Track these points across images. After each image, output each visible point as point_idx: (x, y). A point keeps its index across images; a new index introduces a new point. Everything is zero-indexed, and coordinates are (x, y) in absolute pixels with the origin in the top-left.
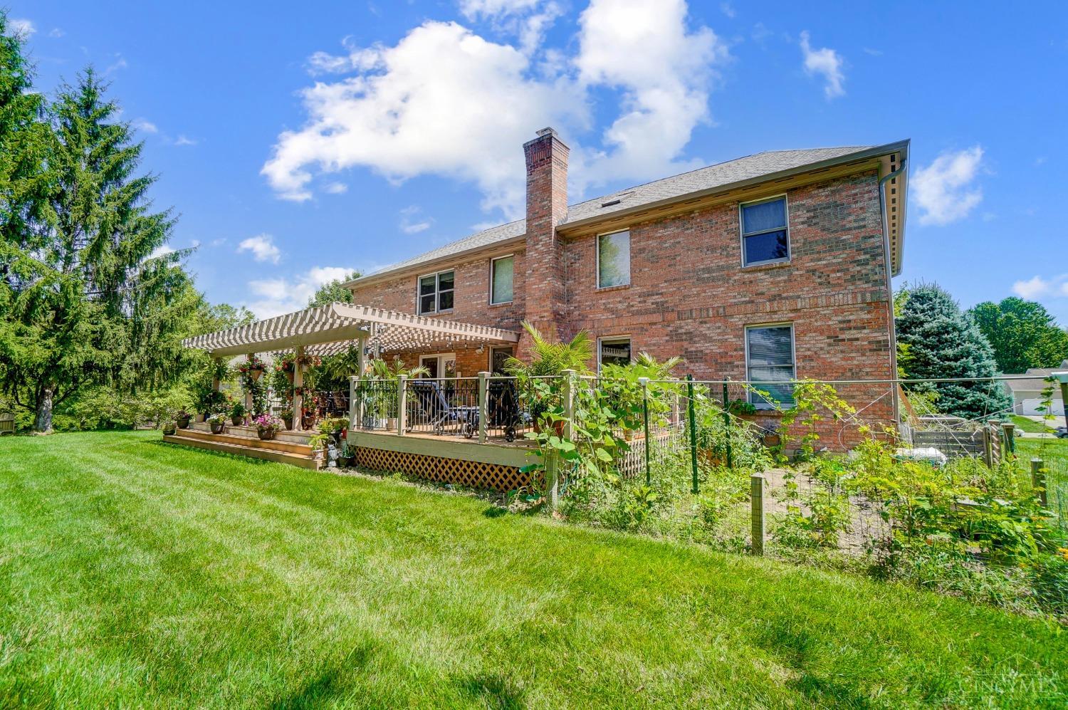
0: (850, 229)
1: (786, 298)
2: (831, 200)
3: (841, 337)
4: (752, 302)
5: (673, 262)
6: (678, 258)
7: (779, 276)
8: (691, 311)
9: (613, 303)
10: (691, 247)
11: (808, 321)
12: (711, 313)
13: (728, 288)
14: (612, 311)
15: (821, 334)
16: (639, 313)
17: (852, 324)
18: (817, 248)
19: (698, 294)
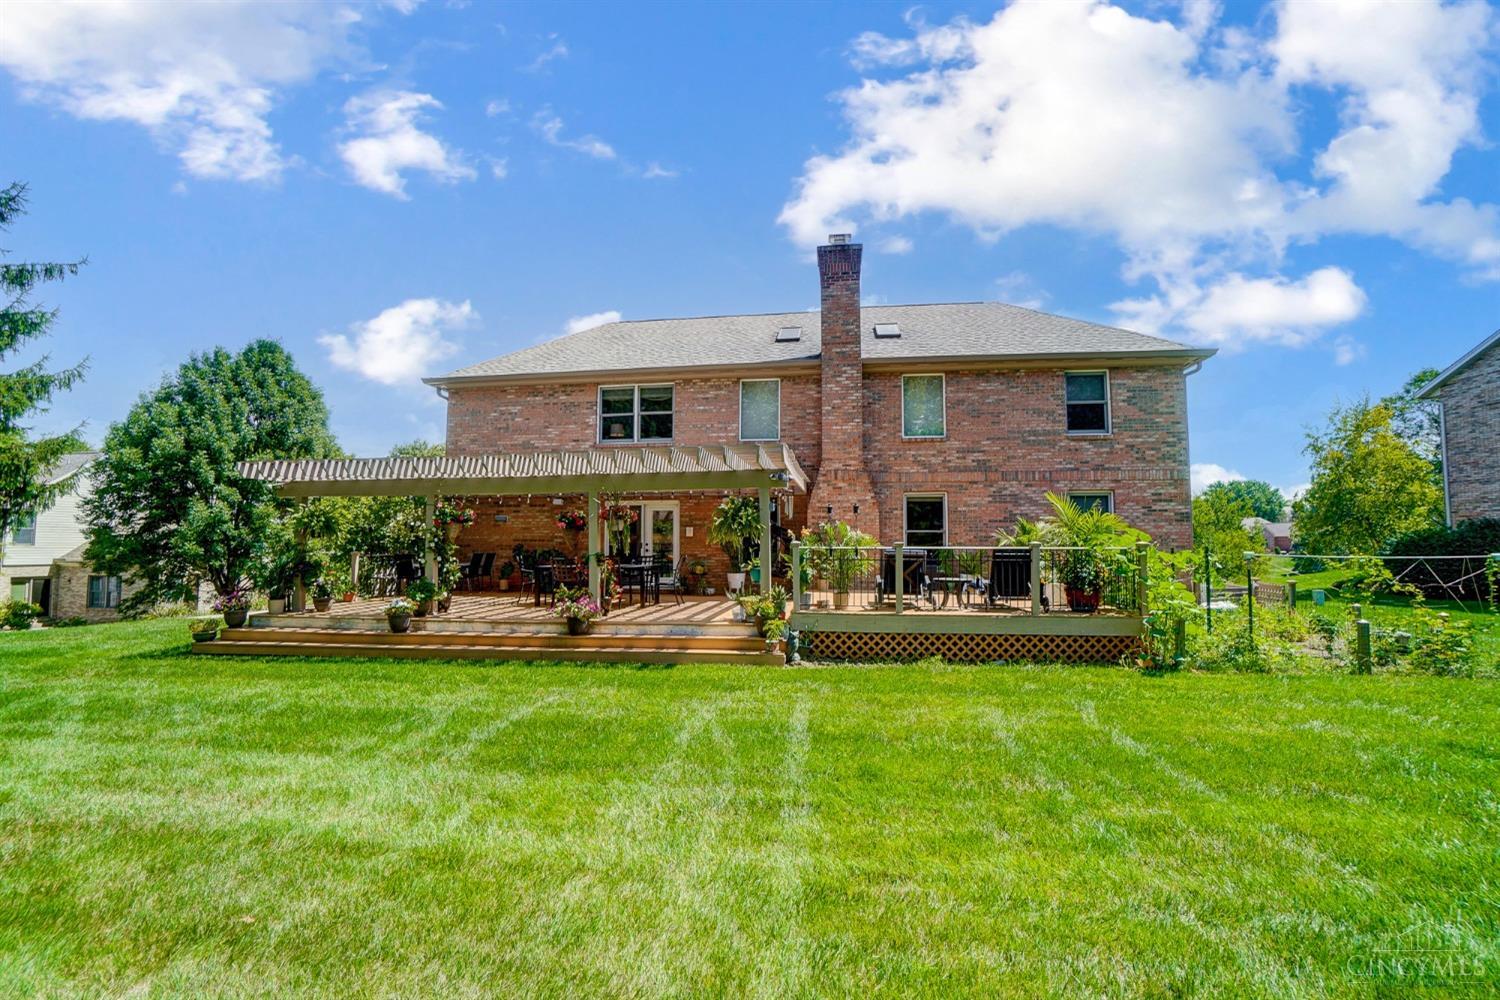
0: (1162, 413)
1: (1108, 469)
2: (1148, 384)
3: (1154, 508)
4: (1077, 469)
5: (996, 420)
6: (1003, 416)
7: (1102, 447)
8: (1017, 473)
9: (925, 456)
10: (1017, 407)
11: (1126, 491)
12: (1037, 477)
13: (1054, 453)
14: (923, 465)
15: (1138, 504)
16: (958, 470)
17: (1163, 497)
18: (1135, 426)
19: (1024, 457)
